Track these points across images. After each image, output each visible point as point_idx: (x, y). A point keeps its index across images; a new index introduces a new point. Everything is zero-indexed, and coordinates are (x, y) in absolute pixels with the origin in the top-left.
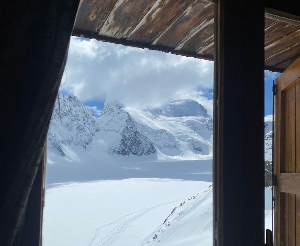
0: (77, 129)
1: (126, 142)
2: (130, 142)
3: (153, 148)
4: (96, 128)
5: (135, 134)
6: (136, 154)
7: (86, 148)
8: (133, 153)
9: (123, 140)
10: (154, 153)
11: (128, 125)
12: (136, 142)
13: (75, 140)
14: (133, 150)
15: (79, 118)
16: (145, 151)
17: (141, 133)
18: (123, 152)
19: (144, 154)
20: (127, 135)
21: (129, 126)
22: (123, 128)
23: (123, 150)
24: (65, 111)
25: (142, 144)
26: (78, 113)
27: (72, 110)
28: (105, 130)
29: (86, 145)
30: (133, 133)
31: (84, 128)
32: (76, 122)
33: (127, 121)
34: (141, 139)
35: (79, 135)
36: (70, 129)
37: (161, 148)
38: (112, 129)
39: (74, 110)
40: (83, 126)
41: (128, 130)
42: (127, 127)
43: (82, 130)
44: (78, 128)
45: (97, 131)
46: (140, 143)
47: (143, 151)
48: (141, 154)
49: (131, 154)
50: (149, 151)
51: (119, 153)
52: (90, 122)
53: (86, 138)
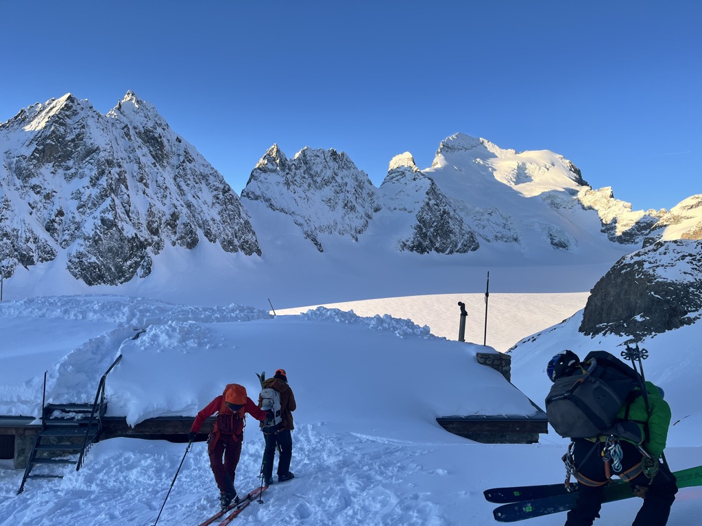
0: (344, 207)
1: (424, 231)
2: (432, 230)
3: (474, 241)
4: (375, 205)
5: (442, 216)
6: (443, 251)
7: (357, 240)
8: (437, 250)
9: (419, 227)
10: (474, 249)
11: (430, 199)
12: (444, 231)
13: (339, 226)
14: (438, 245)
15: (348, 188)
16: (459, 245)
17: (452, 213)
18: (420, 248)
19: (457, 251)
20: (427, 217)
21: (432, 202)
22: (422, 204)
23: (420, 244)
24: (326, 178)
25: (454, 234)
26: (346, 180)
27: (337, 175)
28: (389, 209)
29: (358, 235)
30: (438, 214)
31: (356, 205)
32: (341, 196)
33: (427, 193)
34: (453, 225)
35: (346, 218)
36: (333, 208)
37: (489, 241)
38: (401, 207)
39: (339, 175)
40: (354, 203)
41: (430, 209)
42: (428, 204)
43: (353, 208)
44: (346, 205)
45: (377, 210)
46: (451, 232)
47: (456, 246)
48: (451, 252)
49: (433, 252)
50: (465, 246)
51: (412, 249)
52: (365, 195)
53: (358, 223)
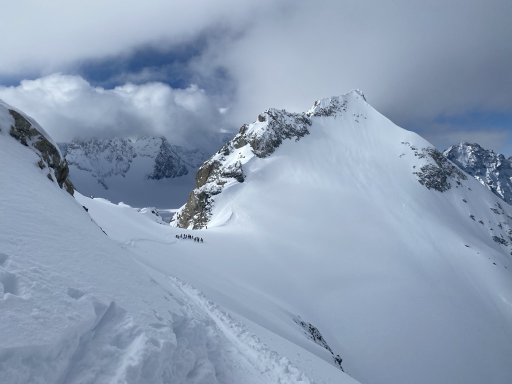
0: (116, 160)
1: (159, 168)
2: (163, 167)
3: (185, 170)
4: (133, 154)
5: (168, 159)
6: (169, 177)
7: (124, 176)
8: (167, 177)
9: (157, 166)
10: (186, 174)
11: (162, 150)
12: (170, 166)
13: (115, 171)
14: (167, 174)
15: (118, 148)
16: (178, 173)
17: (174, 156)
18: (157, 177)
19: (177, 176)
20: (160, 160)
21: (163, 152)
22: (158, 154)
23: (157, 175)
24: (105, 145)
25: (175, 167)
26: (117, 143)
27: (111, 141)
28: (141, 155)
29: (125, 174)
30: (166, 158)
31: (123, 157)
32: (115, 153)
33: (160, 147)
34: (175, 163)
35: (118, 165)
36: (110, 161)
37: (194, 167)
38: (148, 154)
39: (113, 141)
40: (122, 156)
41: (162, 156)
42: (161, 153)
43: (121, 159)
44: (117, 158)
45: (134, 156)
46: (173, 166)
47: (176, 173)
48: (174, 177)
49: (165, 178)
50: (181, 173)
51: (153, 178)
52: (127, 149)
53: (124, 167)
